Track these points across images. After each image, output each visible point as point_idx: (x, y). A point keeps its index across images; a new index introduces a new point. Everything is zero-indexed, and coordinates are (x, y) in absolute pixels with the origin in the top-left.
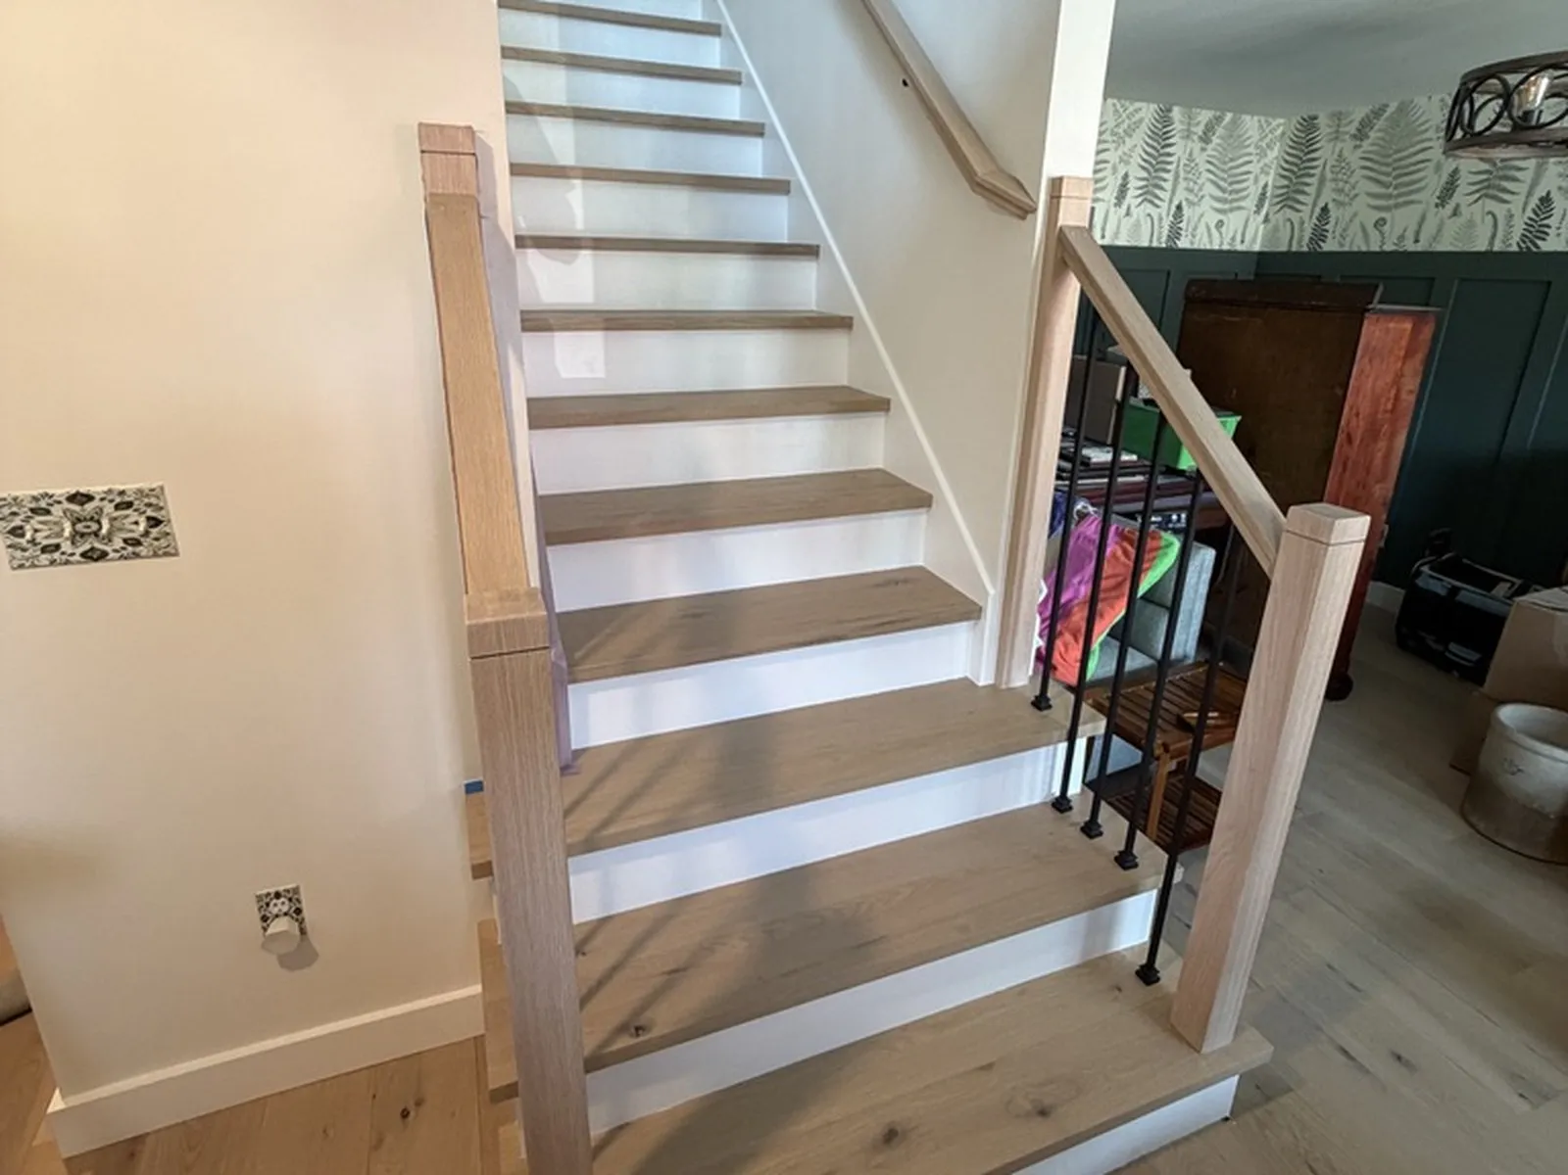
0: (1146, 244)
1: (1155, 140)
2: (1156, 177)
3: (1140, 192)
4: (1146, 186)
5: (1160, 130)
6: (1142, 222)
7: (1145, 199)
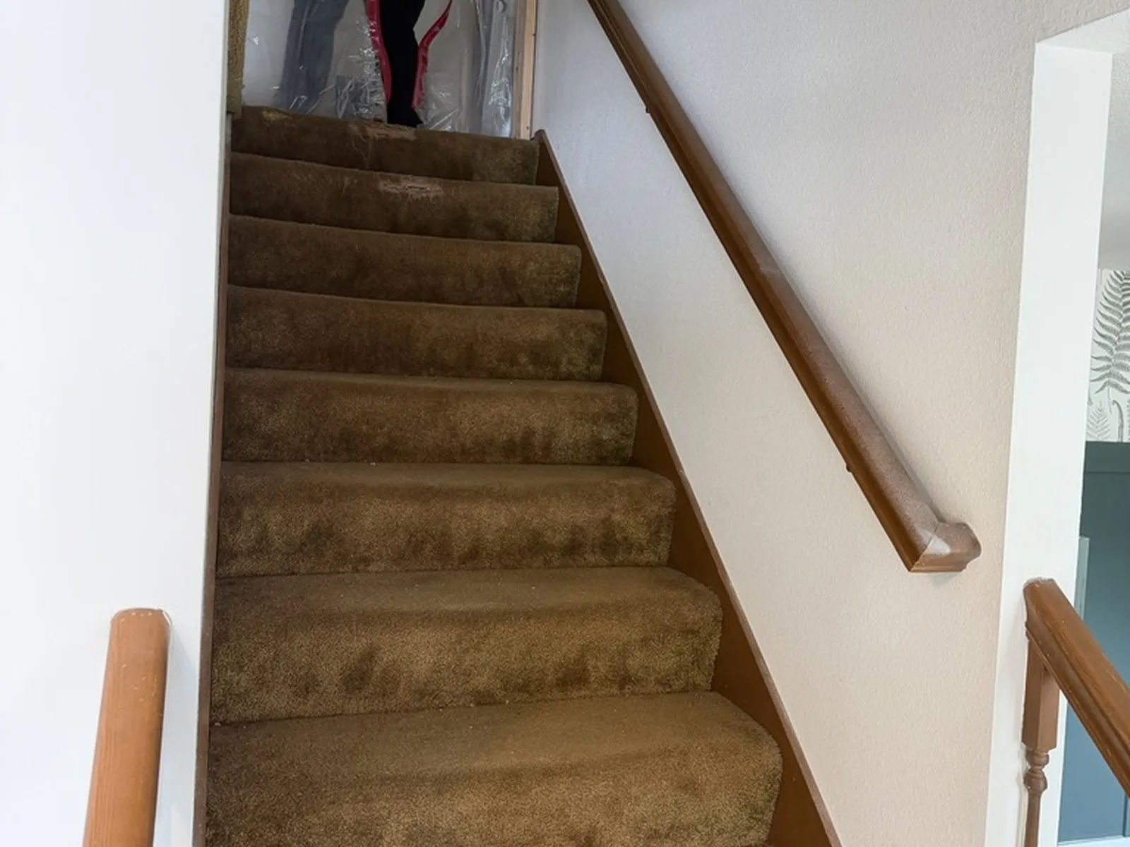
0: (1115, 439)
1: (1113, 312)
2: (1119, 356)
3: (1099, 374)
4: (1108, 367)
5: (1120, 300)
6: (1107, 410)
7: (1108, 383)
